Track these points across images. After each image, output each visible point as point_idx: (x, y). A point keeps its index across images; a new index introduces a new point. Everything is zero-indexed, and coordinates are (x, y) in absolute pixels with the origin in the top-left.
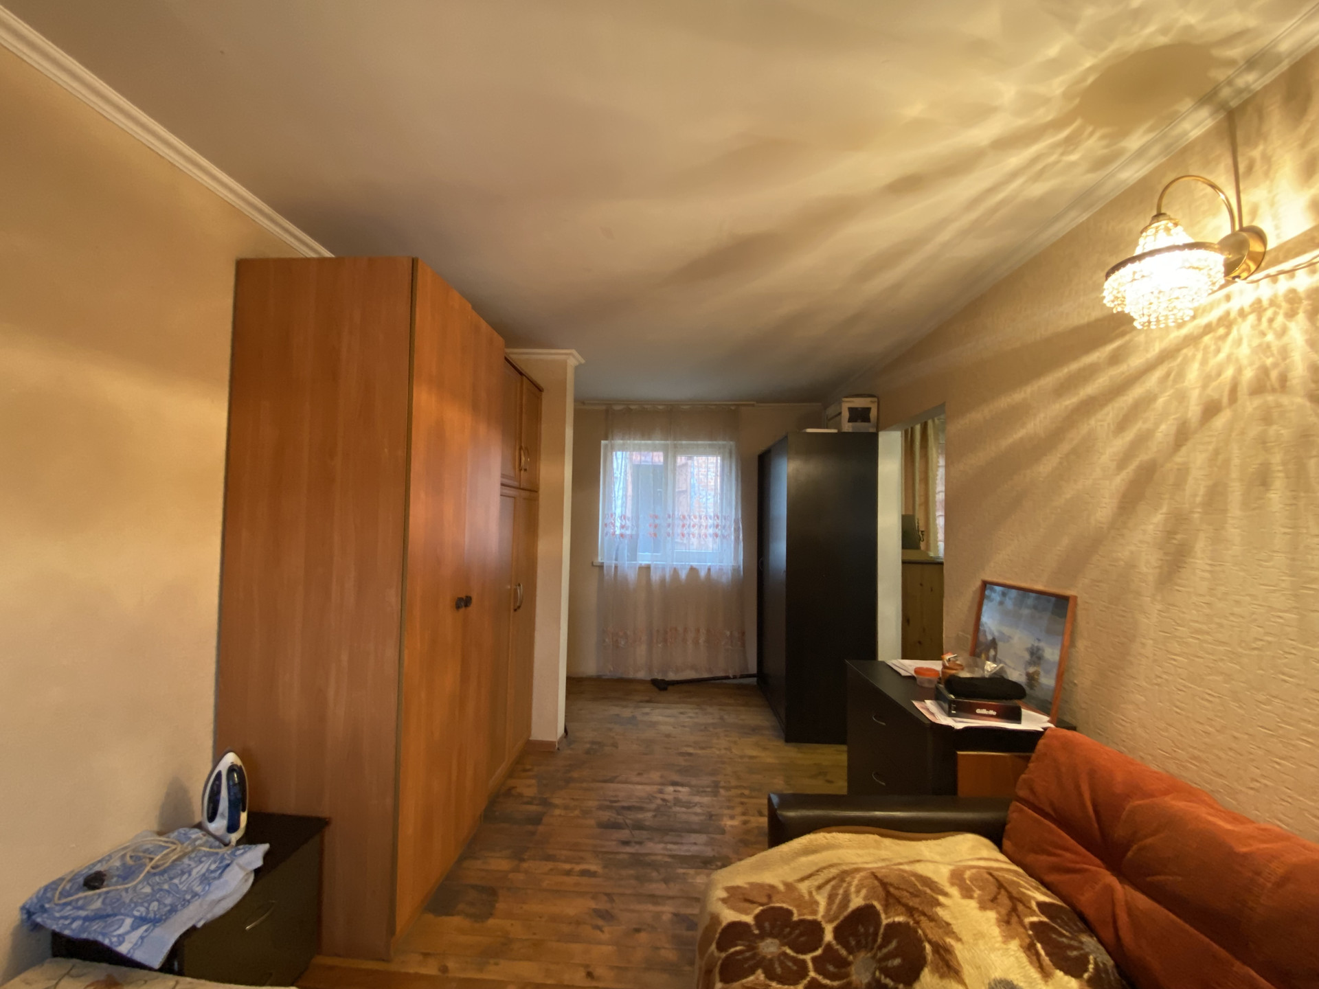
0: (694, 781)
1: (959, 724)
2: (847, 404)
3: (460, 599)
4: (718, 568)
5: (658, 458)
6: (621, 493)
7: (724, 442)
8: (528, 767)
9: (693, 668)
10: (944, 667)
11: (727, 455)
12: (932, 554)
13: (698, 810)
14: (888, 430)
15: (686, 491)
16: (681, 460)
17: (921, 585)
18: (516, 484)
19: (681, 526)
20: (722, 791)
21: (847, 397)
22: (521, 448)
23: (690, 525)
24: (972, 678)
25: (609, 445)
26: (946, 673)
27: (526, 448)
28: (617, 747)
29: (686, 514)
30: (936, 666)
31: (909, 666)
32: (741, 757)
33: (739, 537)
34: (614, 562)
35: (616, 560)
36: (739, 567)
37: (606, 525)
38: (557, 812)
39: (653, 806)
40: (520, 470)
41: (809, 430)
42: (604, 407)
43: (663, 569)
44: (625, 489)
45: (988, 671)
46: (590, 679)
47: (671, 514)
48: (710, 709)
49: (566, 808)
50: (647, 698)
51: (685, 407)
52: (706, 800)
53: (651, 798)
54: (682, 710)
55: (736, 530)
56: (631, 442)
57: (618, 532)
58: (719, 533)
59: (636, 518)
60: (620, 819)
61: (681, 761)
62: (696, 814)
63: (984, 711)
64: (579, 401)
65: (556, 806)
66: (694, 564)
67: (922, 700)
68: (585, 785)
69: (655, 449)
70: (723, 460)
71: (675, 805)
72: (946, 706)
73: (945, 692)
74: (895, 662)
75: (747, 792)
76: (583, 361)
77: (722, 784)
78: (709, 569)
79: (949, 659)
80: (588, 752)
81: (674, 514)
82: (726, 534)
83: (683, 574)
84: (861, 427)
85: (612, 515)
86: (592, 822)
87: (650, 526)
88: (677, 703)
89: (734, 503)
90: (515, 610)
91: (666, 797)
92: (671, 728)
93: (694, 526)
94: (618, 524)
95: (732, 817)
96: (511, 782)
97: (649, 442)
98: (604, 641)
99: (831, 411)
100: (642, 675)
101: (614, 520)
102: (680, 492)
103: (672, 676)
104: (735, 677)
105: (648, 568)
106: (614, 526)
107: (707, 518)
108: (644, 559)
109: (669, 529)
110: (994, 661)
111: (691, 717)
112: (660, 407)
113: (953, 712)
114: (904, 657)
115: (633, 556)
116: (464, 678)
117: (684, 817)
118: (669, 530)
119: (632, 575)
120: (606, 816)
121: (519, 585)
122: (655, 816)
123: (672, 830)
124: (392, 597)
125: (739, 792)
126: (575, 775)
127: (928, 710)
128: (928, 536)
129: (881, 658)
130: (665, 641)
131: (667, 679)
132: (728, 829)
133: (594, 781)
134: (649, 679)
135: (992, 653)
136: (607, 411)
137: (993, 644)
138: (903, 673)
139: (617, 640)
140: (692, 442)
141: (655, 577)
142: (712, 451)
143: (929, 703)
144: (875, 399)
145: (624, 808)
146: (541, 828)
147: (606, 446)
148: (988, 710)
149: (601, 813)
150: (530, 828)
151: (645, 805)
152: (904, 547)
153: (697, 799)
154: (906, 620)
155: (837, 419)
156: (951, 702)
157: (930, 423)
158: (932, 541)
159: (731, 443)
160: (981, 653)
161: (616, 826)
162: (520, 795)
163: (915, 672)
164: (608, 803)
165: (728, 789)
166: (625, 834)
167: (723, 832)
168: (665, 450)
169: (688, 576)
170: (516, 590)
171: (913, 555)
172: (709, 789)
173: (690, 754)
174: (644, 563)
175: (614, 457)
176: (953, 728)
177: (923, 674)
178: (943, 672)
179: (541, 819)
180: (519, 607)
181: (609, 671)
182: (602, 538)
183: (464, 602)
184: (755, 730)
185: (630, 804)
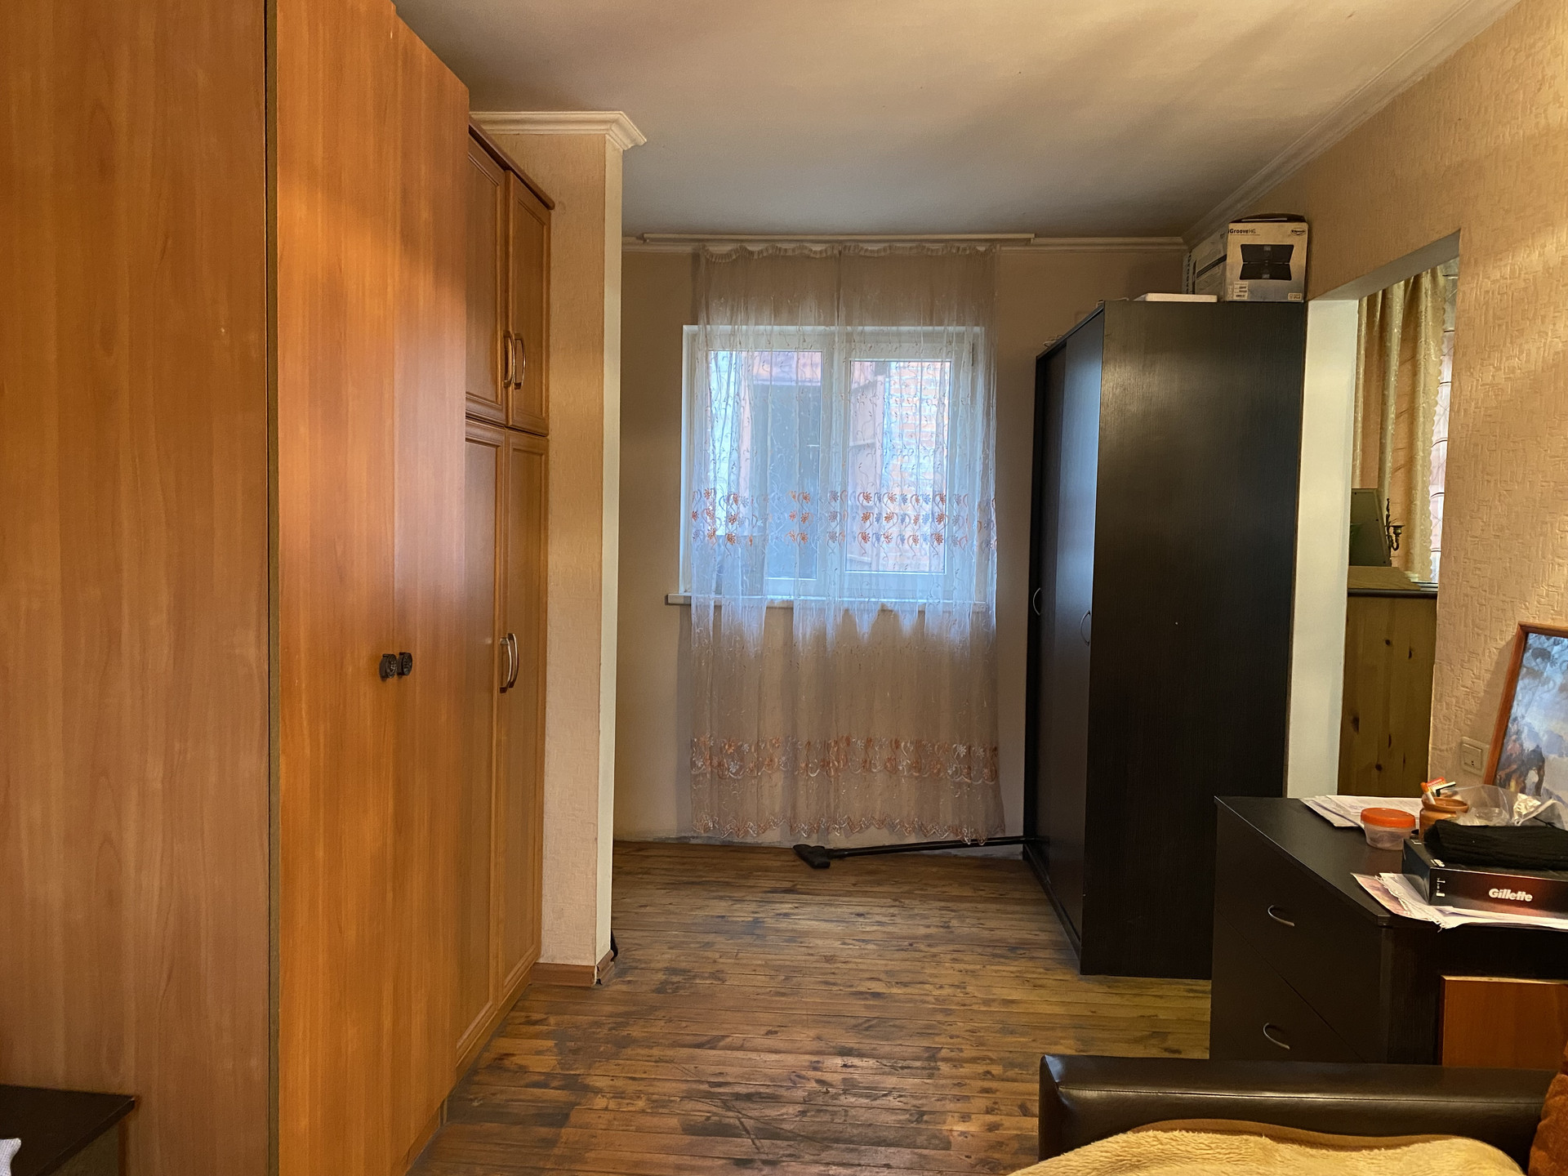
0: (885, 1047)
1: (1449, 918)
2: (1239, 238)
3: (389, 658)
4: (940, 608)
5: (809, 367)
6: (727, 445)
7: (962, 329)
8: (536, 1016)
9: (885, 823)
10: (1427, 806)
11: (966, 357)
12: (1415, 577)
13: (893, 1102)
14: (1333, 298)
15: (871, 446)
16: (862, 371)
17: (1388, 642)
18: (500, 417)
19: (859, 518)
20: (945, 1068)
21: (1239, 221)
22: (507, 336)
23: (880, 514)
24: (1486, 827)
25: (702, 338)
26: (1429, 819)
27: (519, 338)
28: (723, 981)
29: (871, 491)
30: (1412, 807)
31: (1349, 809)
32: (987, 1002)
33: (988, 543)
34: (713, 595)
35: (718, 591)
36: (988, 608)
37: (695, 515)
38: (600, 1102)
39: (800, 1094)
40: (507, 386)
41: (1152, 297)
42: (688, 249)
43: (821, 611)
44: (737, 437)
45: (1520, 814)
46: (662, 844)
47: (838, 489)
48: (919, 908)
49: (619, 1095)
50: (787, 885)
51: (870, 247)
52: (910, 1083)
53: (796, 1078)
54: (861, 909)
55: (984, 526)
56: (749, 329)
57: (721, 532)
58: (945, 534)
59: (762, 497)
60: (731, 1118)
61: (859, 1009)
62: (892, 1110)
63: (1507, 894)
64: (634, 235)
65: (598, 1091)
66: (889, 601)
67: (1374, 871)
68: (656, 1052)
69: (803, 344)
70: (956, 368)
71: (845, 1092)
72: (1424, 883)
73: (1425, 855)
74: (1320, 799)
75: (996, 1070)
76: (643, 140)
77: (944, 1053)
78: (922, 613)
79: (1438, 791)
80: (660, 990)
81: (844, 491)
82: (959, 535)
83: (865, 625)
84: (1270, 289)
85: (708, 494)
86: (674, 1122)
87: (793, 516)
88: (849, 894)
89: (979, 467)
90: (503, 690)
91: (828, 1077)
92: (837, 944)
93: (888, 518)
94: (721, 514)
95: (965, 1117)
96: (504, 1044)
97: (792, 328)
98: (693, 764)
99: (1203, 253)
100: (774, 836)
101: (713, 504)
102: (860, 448)
103: (838, 840)
104: (975, 844)
105: (788, 609)
106: (713, 517)
107: (917, 500)
108: (780, 588)
109: (833, 524)
110: (1537, 791)
111: (880, 923)
112: (817, 248)
113: (1438, 894)
114: (1342, 791)
115: (756, 585)
116: (401, 824)
117: (865, 1116)
118: (835, 526)
119: (754, 628)
120: (701, 1110)
121: (511, 638)
122: (803, 1113)
123: (837, 1141)
124: (250, 648)
125: (981, 1068)
126: (636, 1032)
127: (1386, 892)
128: (1410, 537)
129: (1291, 794)
130: (825, 764)
131: (827, 847)
132: (956, 1139)
133: (675, 1045)
134: (791, 845)
135: (1533, 777)
136: (696, 257)
137: (1538, 760)
138: (1338, 822)
139: (720, 765)
140: (885, 328)
141: (804, 628)
142: (932, 349)
143: (1389, 880)
144: (1304, 226)
145: (738, 1097)
146: (567, 1133)
147: (694, 337)
148: (1515, 891)
149: (689, 1105)
150: (544, 1131)
151: (783, 1092)
152: (1356, 558)
153: (891, 1081)
154: (1352, 720)
155: (1217, 270)
156: (1434, 874)
157: (1426, 282)
158: (1417, 550)
159: (977, 329)
160: (1508, 778)
161: (723, 1131)
162: (523, 1070)
163: (1364, 817)
164: (705, 1087)
165: (957, 1062)
166: (742, 1146)
167: (947, 1145)
168: (828, 348)
169: (875, 626)
170: (503, 646)
171: (1374, 579)
172: (918, 1064)
173: (876, 995)
174: (779, 598)
175: (713, 365)
176: (1438, 926)
177: (1383, 823)
178: (1422, 817)
179: (567, 1116)
180: (511, 685)
181: (704, 826)
182: (688, 545)
183: (395, 665)
184: (1016, 949)
185: (752, 1090)
